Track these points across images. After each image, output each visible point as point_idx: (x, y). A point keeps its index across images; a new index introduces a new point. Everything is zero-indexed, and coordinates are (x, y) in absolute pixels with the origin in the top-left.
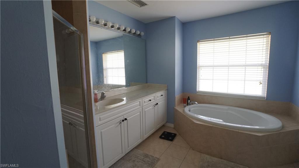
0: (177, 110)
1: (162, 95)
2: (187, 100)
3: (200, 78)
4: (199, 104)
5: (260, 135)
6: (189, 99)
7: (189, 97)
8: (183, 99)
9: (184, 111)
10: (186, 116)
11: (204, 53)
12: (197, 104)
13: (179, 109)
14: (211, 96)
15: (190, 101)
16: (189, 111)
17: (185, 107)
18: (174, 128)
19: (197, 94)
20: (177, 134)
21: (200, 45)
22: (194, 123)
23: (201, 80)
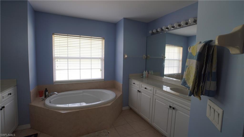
0: (35, 107)
1: (10, 94)
2: (44, 92)
3: (56, 69)
4: (59, 93)
5: (109, 104)
6: (46, 90)
7: (46, 89)
8: (39, 92)
9: (44, 104)
10: (50, 109)
11: (59, 46)
12: (57, 94)
13: (37, 104)
14: (67, 84)
15: (48, 93)
16: (50, 102)
17: (44, 100)
18: (31, 128)
19: (54, 84)
20: (39, 133)
21: (55, 38)
22: (62, 113)
23: (56, 71)
